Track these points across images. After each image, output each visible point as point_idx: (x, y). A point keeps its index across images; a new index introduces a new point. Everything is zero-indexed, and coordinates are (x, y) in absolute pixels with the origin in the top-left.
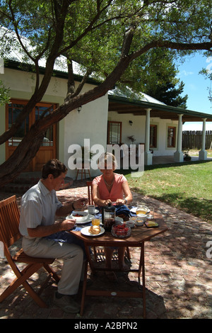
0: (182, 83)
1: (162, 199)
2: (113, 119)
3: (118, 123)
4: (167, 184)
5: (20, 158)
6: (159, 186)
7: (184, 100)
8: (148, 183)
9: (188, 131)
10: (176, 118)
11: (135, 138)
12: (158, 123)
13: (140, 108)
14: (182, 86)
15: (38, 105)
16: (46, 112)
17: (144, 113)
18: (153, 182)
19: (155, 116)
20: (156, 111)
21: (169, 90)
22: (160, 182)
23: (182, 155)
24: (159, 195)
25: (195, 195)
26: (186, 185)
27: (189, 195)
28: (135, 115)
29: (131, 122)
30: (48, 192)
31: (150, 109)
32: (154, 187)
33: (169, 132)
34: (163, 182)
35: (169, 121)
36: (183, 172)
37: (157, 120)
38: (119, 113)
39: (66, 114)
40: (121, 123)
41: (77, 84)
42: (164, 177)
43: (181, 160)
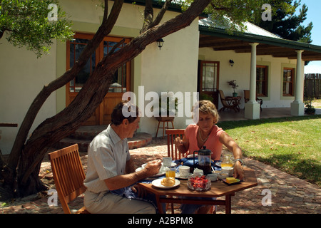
0: (304, 6)
1: (267, 162)
2: (207, 58)
3: (215, 62)
4: (278, 143)
5: (84, 104)
6: (266, 146)
7: (308, 30)
8: (252, 142)
9: (313, 75)
10: (294, 56)
11: (237, 83)
12: (270, 63)
13: (242, 43)
14: (304, 11)
15: (106, 39)
16: (115, 47)
17: (249, 49)
18: (259, 141)
19: (265, 54)
20: (265, 47)
21: (286, 18)
22: (268, 141)
23: (303, 106)
24: (264, 156)
25: (313, 157)
26: (304, 145)
27: (306, 156)
28: (237, 52)
29: (231, 62)
30: (119, 139)
31: (256, 44)
32: (259, 146)
33: (285, 75)
34: (272, 141)
35: (285, 60)
36: (302, 129)
37: (268, 59)
38: (216, 49)
39: (141, 49)
40: (218, 63)
41: (157, 12)
42: (274, 134)
43: (301, 113)
